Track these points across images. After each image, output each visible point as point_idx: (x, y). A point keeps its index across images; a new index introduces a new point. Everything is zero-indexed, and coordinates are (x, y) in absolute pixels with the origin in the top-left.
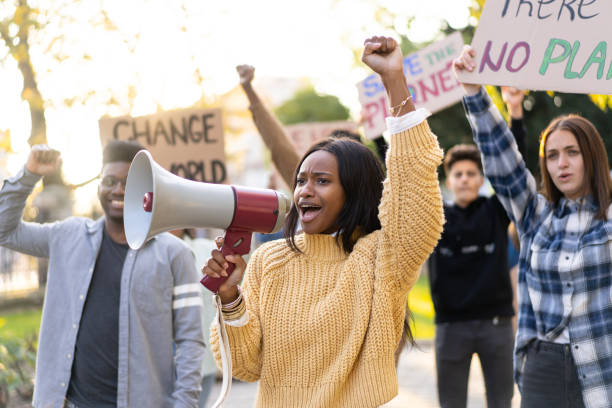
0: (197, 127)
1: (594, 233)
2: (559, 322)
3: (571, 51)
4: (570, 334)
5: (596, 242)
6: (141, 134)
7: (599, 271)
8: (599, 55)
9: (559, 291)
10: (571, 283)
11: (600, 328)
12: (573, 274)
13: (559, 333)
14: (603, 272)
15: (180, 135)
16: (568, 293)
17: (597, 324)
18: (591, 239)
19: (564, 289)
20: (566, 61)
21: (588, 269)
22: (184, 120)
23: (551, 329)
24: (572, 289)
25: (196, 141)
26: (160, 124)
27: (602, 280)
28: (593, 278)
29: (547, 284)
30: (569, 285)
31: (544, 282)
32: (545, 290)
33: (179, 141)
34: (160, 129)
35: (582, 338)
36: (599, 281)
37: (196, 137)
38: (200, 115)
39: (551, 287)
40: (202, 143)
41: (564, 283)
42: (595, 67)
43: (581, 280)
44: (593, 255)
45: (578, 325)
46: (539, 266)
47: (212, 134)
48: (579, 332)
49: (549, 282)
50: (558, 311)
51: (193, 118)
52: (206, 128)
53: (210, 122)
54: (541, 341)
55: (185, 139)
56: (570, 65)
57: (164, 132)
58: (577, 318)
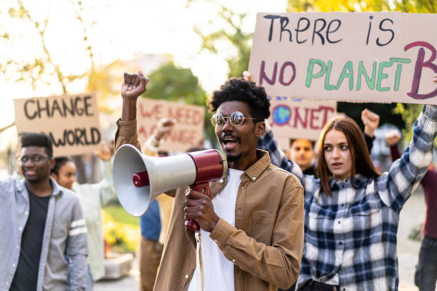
0: (81, 105)
1: (360, 206)
2: (331, 269)
3: (327, 68)
4: (340, 279)
5: (362, 213)
6: (43, 109)
7: (363, 235)
8: (348, 71)
9: (332, 247)
10: (343, 242)
11: (362, 276)
12: (344, 235)
13: (330, 277)
14: (365, 235)
15: (69, 110)
16: (340, 249)
17: (359, 273)
18: (358, 211)
19: (337, 246)
20: (325, 76)
21: (356, 233)
22: (71, 101)
23: (326, 274)
24: (343, 247)
25: (80, 115)
26: (55, 102)
27: (365, 240)
28: (358, 239)
29: (323, 242)
30: (341, 243)
31: (321, 240)
32: (321, 246)
33: (68, 114)
34: (56, 106)
35: (348, 283)
36: (362, 242)
37: (80, 112)
38: (82, 97)
39: (327, 244)
40: (84, 116)
41: (337, 242)
42: (346, 81)
43: (350, 241)
44: (360, 223)
45: (346, 273)
46: (318, 228)
47: (90, 110)
48: (346, 279)
49: (326, 240)
50: (331, 262)
51: (78, 99)
52: (87, 106)
53: (88, 101)
54: (315, 282)
55: (72, 113)
56: (327, 79)
57: (58, 108)
58: (345, 268)
